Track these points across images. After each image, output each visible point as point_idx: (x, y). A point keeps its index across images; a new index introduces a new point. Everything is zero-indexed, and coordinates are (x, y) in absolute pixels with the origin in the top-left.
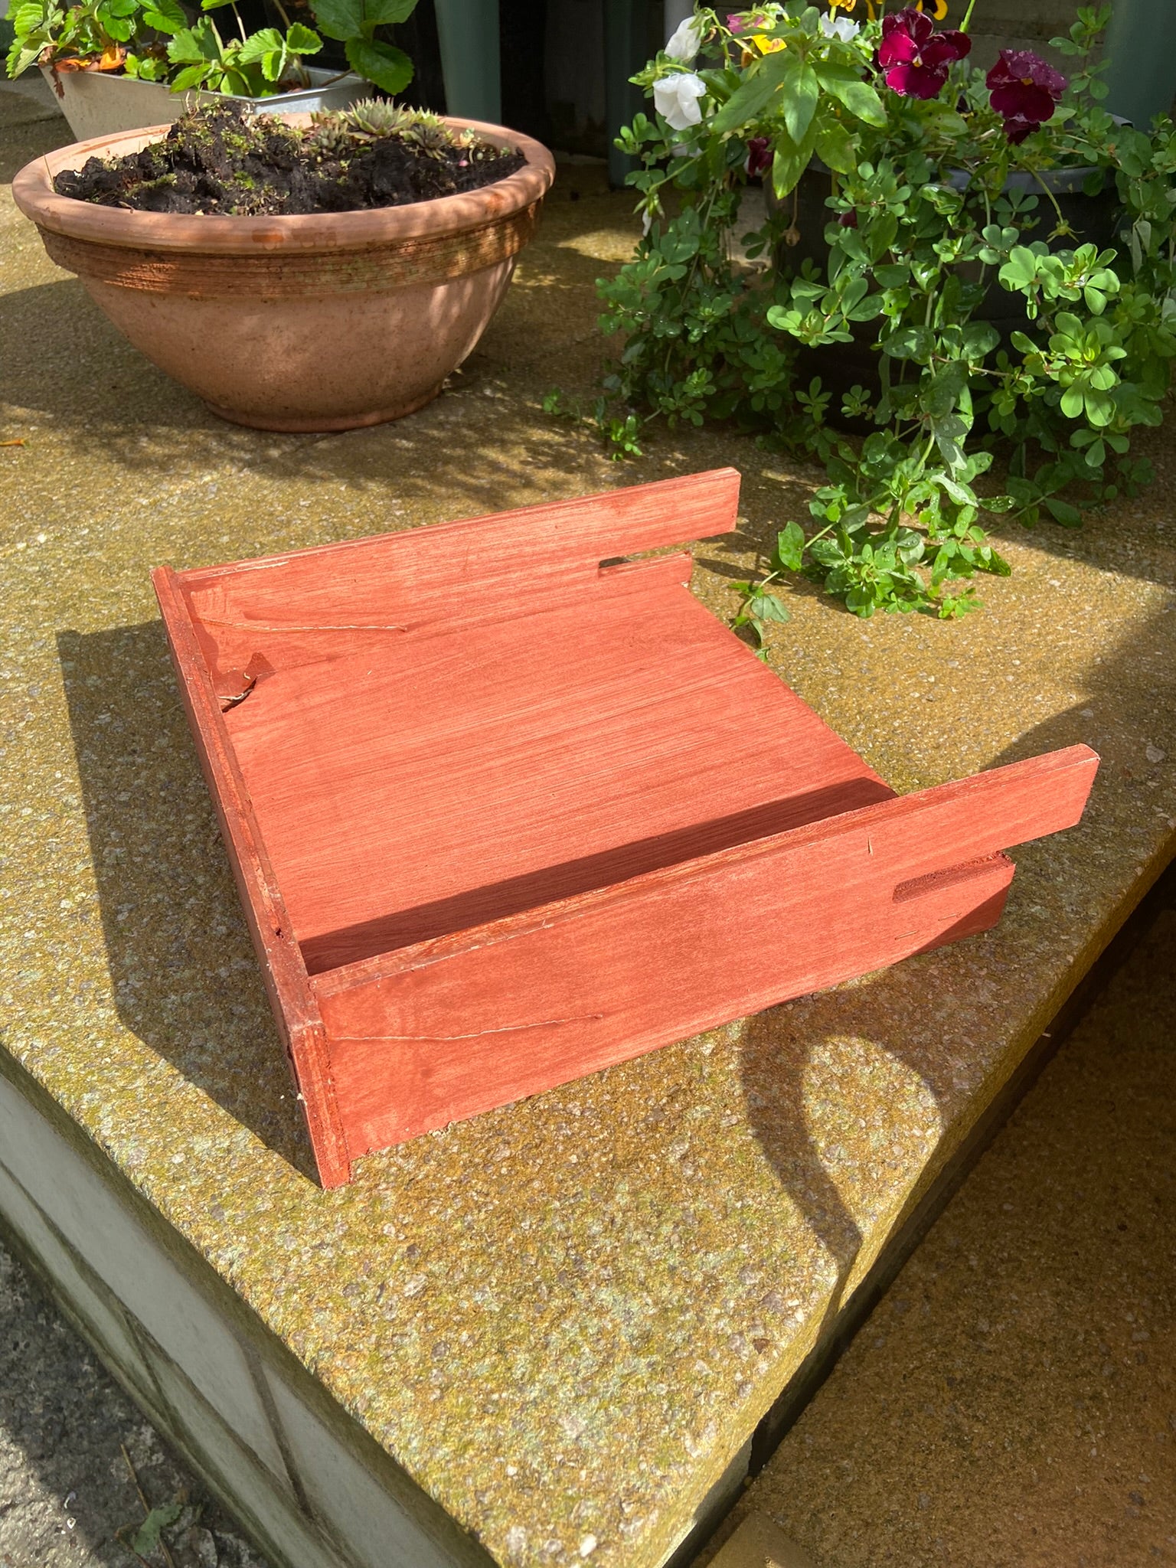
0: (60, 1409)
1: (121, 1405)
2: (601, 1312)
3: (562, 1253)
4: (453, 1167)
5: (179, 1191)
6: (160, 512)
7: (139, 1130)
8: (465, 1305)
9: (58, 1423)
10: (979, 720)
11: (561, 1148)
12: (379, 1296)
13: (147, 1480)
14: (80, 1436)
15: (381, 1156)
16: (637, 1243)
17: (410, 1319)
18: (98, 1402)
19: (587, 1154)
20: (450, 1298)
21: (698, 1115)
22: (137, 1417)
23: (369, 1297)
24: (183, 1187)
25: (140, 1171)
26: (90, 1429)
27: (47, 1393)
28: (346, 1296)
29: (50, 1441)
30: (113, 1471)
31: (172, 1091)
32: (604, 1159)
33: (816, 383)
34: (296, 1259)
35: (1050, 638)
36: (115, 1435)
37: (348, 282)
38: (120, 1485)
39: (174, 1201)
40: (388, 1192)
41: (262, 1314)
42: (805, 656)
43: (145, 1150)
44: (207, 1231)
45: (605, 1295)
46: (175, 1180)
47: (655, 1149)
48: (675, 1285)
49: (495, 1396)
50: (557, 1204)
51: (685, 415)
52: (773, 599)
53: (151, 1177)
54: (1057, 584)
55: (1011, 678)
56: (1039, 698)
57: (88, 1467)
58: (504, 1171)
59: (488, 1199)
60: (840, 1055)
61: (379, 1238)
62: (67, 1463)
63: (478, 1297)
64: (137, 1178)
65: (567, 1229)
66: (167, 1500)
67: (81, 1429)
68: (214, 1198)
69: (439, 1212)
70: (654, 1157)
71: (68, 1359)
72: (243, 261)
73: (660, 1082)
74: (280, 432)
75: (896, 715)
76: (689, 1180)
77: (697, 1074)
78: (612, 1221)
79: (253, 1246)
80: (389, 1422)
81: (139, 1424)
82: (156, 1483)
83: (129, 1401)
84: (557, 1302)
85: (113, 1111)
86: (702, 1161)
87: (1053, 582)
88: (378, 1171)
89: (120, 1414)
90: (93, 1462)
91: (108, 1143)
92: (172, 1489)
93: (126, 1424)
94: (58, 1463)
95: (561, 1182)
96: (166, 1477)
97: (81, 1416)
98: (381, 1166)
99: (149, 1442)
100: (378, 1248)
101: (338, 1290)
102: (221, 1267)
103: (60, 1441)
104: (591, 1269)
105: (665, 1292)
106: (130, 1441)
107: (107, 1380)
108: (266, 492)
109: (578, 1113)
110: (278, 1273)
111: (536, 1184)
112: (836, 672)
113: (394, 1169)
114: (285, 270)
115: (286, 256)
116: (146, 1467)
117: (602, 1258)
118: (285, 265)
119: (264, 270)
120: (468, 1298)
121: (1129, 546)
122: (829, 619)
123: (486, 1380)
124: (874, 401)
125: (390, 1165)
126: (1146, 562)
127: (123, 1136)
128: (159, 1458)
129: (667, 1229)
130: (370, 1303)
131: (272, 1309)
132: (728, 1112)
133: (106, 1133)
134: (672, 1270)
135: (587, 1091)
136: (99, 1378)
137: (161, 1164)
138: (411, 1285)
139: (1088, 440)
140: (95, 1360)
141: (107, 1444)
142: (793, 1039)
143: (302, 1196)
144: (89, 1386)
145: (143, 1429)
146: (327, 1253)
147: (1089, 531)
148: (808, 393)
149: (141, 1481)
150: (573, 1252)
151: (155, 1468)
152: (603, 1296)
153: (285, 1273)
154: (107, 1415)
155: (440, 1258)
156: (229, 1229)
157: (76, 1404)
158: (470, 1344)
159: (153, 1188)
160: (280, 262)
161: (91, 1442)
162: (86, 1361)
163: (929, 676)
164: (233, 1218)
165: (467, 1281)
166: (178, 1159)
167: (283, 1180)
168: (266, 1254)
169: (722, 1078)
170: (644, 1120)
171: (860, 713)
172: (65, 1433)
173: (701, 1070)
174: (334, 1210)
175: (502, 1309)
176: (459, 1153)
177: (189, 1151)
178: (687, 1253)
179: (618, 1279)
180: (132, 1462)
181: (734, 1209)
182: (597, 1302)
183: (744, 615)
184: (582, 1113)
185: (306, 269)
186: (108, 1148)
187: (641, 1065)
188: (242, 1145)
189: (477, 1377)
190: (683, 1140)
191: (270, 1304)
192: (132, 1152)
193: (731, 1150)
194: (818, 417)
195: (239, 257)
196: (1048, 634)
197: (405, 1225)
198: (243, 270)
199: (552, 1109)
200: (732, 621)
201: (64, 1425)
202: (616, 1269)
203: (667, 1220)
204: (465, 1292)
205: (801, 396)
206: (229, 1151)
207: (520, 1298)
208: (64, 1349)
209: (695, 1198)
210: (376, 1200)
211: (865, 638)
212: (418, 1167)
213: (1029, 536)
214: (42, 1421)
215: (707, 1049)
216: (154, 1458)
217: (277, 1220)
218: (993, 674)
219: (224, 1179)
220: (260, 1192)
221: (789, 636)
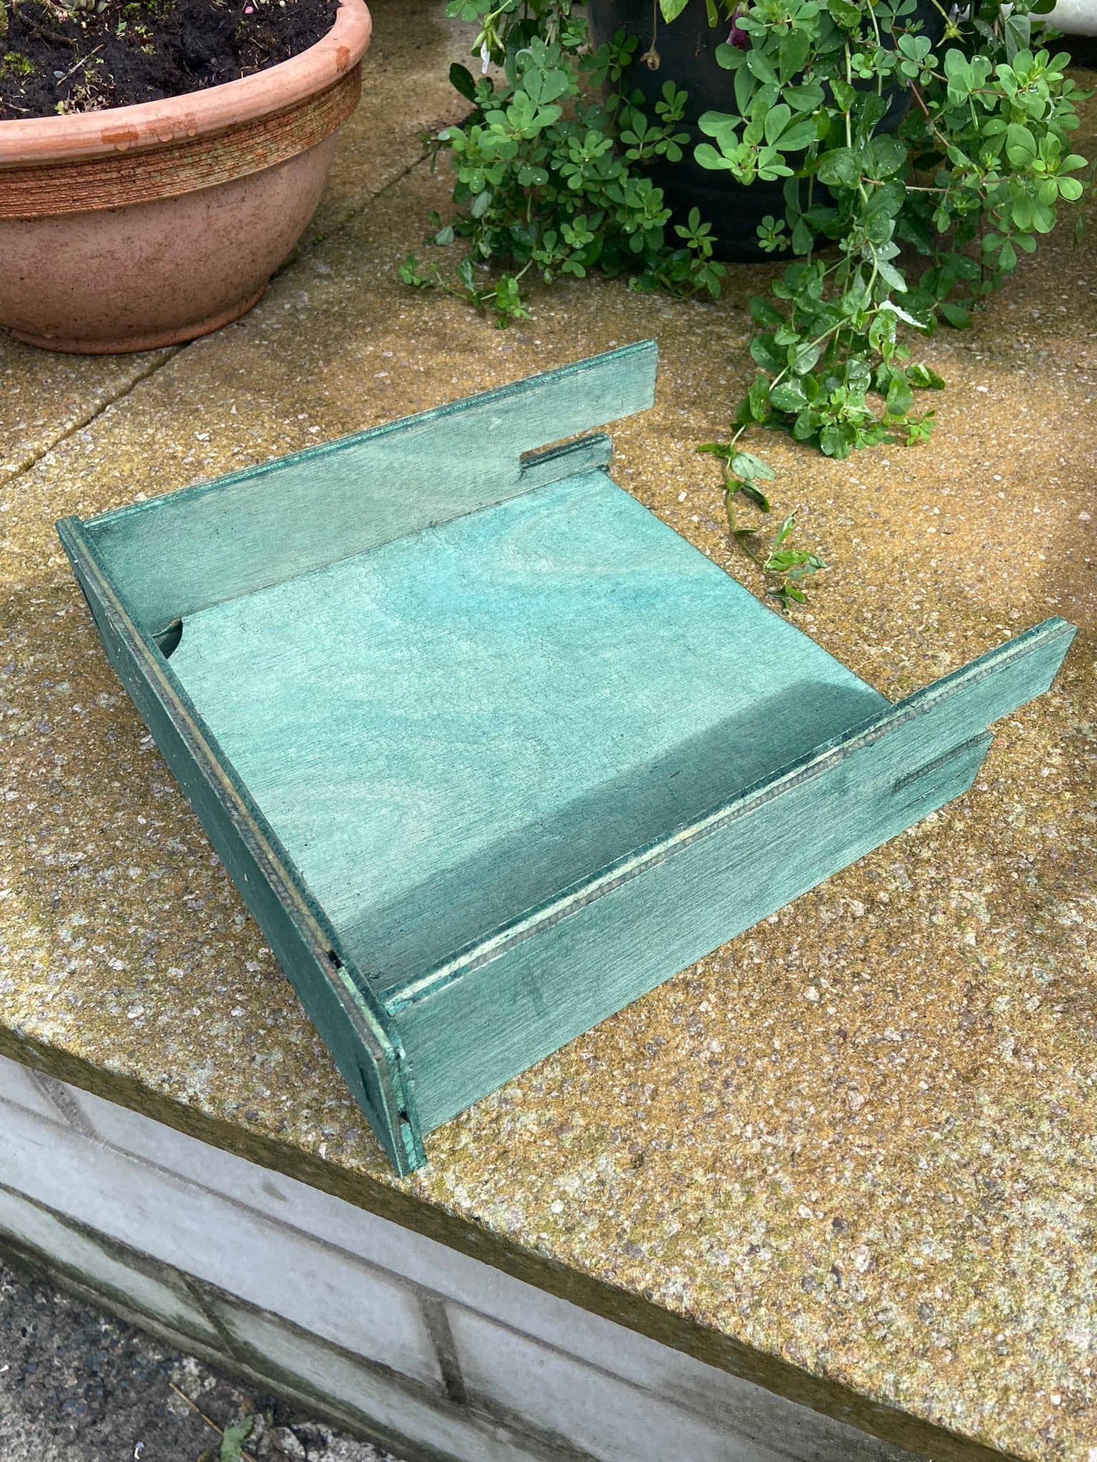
0: (95, 1374)
1: (154, 1349)
2: (1039, 1224)
3: (971, 1180)
4: (820, 1130)
5: (581, 1241)
6: (43, 478)
7: (499, 1191)
8: (919, 1261)
9: (97, 1387)
10: (1000, 544)
11: (905, 1077)
12: (839, 1281)
13: (208, 1406)
14: (125, 1390)
15: (749, 1140)
16: (1028, 1148)
17: (880, 1293)
18: (130, 1354)
19: (931, 1076)
20: (903, 1260)
21: (1003, 1007)
22: (175, 1354)
23: (830, 1286)
24: (583, 1236)
25: (529, 1234)
26: (132, 1381)
27: (75, 1364)
28: (809, 1293)
29: (95, 1405)
30: (171, 1409)
31: (503, 1137)
32: (950, 1077)
33: (694, 214)
34: (737, 1271)
35: (1010, 446)
36: (160, 1377)
37: (208, 175)
38: (183, 1420)
39: (583, 1252)
40: (780, 1174)
41: (742, 1338)
42: (812, 511)
43: (519, 1208)
44: (636, 1273)
45: (1034, 1207)
46: (569, 1230)
47: (987, 1051)
48: (1085, 1176)
49: (1000, 1338)
50: (937, 1136)
51: (566, 268)
52: (749, 456)
53: (544, 1235)
54: (985, 390)
55: (1002, 495)
56: (1036, 510)
57: (144, 1415)
58: (870, 1118)
59: (874, 1151)
60: (1084, 910)
61: (802, 1224)
62: (122, 1419)
63: (926, 1250)
64: (529, 1240)
65: (962, 1156)
66: (234, 1417)
67: (123, 1384)
68: (619, 1236)
69: (838, 1179)
70: (991, 1060)
71: (83, 1326)
72: (88, 168)
73: (950, 984)
74: (120, 355)
75: (927, 555)
76: (1035, 1072)
77: (977, 967)
78: (995, 1135)
79: (691, 1273)
80: (925, 1398)
81: (180, 1360)
82: (218, 1405)
83: (162, 1342)
84: (996, 1230)
85: (458, 1179)
86: (1034, 1051)
87: (980, 388)
88: (756, 1155)
89: (157, 1357)
90: (147, 1408)
91: (476, 1214)
92: (235, 1405)
93: (167, 1363)
94: (113, 1422)
95: (927, 1111)
96: (225, 1396)
97: (118, 1372)
98: (755, 1150)
99: (195, 1371)
100: (807, 1235)
101: (797, 1288)
102: (671, 1304)
103: (106, 1401)
104: (1007, 1187)
105: (1081, 1186)
106: (176, 1376)
107: (131, 1332)
108: (151, 431)
109: (899, 1038)
110: (732, 1293)
111: (907, 1122)
112: (849, 523)
113: (769, 1149)
114: (139, 171)
115: (139, 155)
116: (202, 1395)
117: (1009, 1174)
118: (139, 165)
119: (114, 175)
120: (918, 1254)
121: (1022, 339)
122: (810, 467)
123: (983, 1325)
124: (787, 232)
125: (764, 1146)
126: (1044, 354)
127: (487, 1202)
128: (211, 1382)
129: (1045, 1126)
130: (835, 1290)
131: (749, 1330)
132: (1027, 995)
133: (466, 1204)
134: (1073, 1162)
135: (893, 1014)
136: (122, 1331)
137: (544, 1218)
138: (860, 1259)
139: (1000, 243)
140: (111, 1317)
141: (154, 1388)
142: (1037, 906)
143: (703, 1206)
144: (115, 1343)
145: (185, 1362)
146: (765, 1255)
147: (981, 331)
148: (687, 227)
149: (203, 1409)
150: (980, 1178)
151: (211, 1392)
152: (1033, 1209)
153: (738, 1289)
154: (144, 1362)
155: (869, 1225)
156: (656, 1263)
157: (108, 1363)
158: (947, 1297)
159: (553, 1246)
160: (131, 163)
161: (138, 1392)
162: (102, 1321)
163: (932, 507)
164: (652, 1251)
165: (906, 1239)
166: (558, 1207)
167: (675, 1195)
168: (708, 1275)
169: (1002, 964)
170: (960, 1027)
171: (895, 560)
172: (108, 1394)
173: (978, 961)
174: (743, 1209)
175: (954, 1254)
176: (819, 1113)
177: (562, 1196)
178: (1074, 1144)
179: (1033, 1189)
180: (187, 1395)
181: (1088, 1087)
182: (1031, 1217)
183: (731, 480)
184: (902, 1037)
185: (162, 166)
186: (478, 1219)
187: (924, 973)
188: (610, 1171)
189: (974, 1326)
190: (1005, 1036)
191: (744, 1326)
192: (508, 1215)
193: (1051, 1033)
194: (708, 251)
195: (83, 164)
196: (1007, 443)
197: (816, 1202)
198: (91, 178)
199: (873, 1042)
200: (724, 487)
201: (104, 1386)
202: (1026, 1180)
203: (1040, 1118)
204: (912, 1250)
205: (681, 231)
206: (602, 1182)
207: (963, 1237)
208: (75, 1317)
209: (1050, 1087)
210: (775, 1186)
211: (853, 480)
212: (790, 1140)
213: (934, 345)
214: (81, 1391)
215: (970, 938)
216: (206, 1383)
217: (695, 1238)
218: (985, 494)
219: (617, 1215)
220: (660, 1216)
221: (784, 493)
